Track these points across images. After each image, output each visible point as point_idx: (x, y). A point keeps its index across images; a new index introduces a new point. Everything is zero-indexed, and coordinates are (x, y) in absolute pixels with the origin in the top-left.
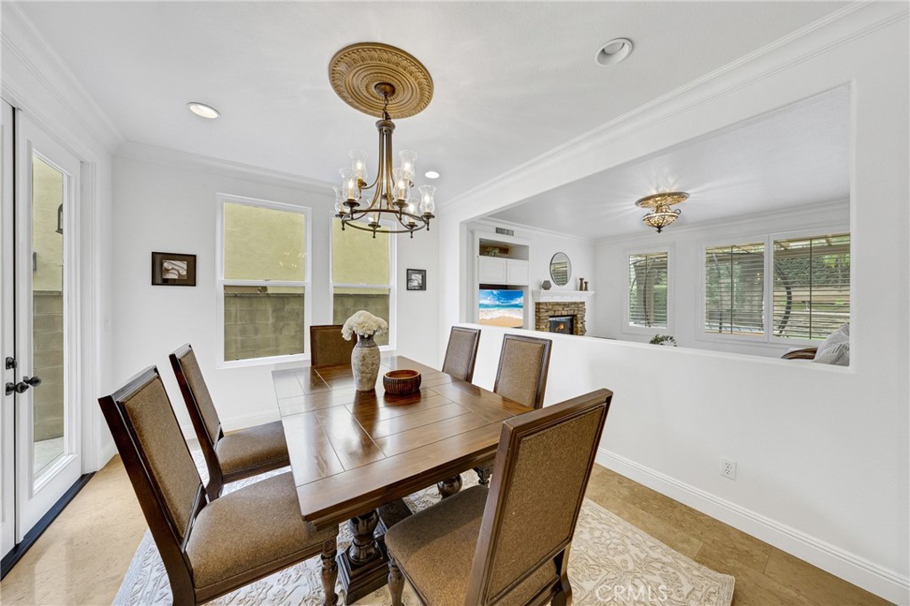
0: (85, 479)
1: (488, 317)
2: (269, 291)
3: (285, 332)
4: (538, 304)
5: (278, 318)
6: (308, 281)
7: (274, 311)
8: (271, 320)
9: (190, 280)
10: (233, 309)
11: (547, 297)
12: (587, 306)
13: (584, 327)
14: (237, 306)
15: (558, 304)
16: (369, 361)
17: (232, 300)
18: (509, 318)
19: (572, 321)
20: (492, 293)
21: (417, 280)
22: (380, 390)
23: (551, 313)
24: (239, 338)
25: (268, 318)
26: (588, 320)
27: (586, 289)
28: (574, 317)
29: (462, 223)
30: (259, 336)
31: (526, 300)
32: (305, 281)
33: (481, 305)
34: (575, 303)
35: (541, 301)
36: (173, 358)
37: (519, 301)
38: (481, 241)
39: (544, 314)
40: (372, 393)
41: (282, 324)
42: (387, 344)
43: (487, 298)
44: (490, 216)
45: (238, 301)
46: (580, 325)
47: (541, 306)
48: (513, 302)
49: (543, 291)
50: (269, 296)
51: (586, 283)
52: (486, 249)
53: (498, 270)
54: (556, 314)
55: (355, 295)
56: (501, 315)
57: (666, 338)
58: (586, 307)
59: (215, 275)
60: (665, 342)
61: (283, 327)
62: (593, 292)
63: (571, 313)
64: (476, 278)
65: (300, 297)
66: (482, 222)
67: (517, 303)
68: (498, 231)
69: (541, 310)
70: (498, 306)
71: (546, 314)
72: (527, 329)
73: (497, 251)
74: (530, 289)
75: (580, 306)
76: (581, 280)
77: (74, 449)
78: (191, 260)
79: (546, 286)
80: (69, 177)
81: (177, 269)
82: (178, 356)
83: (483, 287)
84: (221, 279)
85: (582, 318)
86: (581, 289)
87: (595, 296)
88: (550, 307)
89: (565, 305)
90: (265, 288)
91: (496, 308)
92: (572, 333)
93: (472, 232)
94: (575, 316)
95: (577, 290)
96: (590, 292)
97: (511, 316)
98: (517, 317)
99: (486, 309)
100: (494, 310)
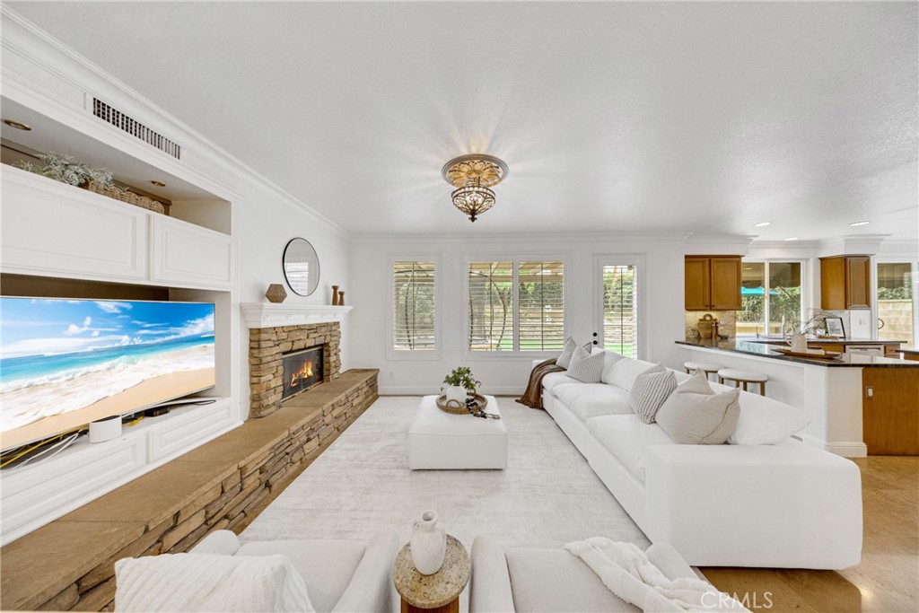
4: (255, 332)
11: (274, 317)
13: (338, 359)
15: (299, 328)
18: (176, 374)
19: (321, 353)
23: (288, 346)
27: (341, 303)
28: (324, 346)
31: (223, 325)
34: (327, 325)
35: (263, 325)
39: (271, 353)
46: (333, 359)
47: (264, 336)
49: (267, 304)
51: (342, 294)
54: (295, 347)
56: (145, 375)
58: (341, 329)
62: (352, 307)
63: (319, 341)
68: (101, 110)
69: (263, 344)
71: (277, 350)
74: (236, 299)
75: (332, 328)
76: (335, 288)
79: (275, 294)
85: (337, 346)
86: (334, 303)
88: (284, 335)
89: (311, 329)
91: (124, 358)
94: (326, 344)
95: (328, 304)
96: (346, 308)
97: (181, 368)
98: (198, 368)
99: (62, 374)
100: (113, 367)
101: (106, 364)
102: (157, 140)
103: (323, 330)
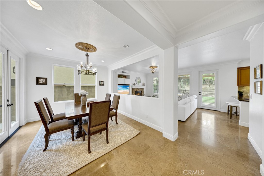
0: (20, 127)
1: (120, 92)
2: (66, 86)
3: (70, 95)
4: (132, 89)
5: (68, 92)
6: (75, 83)
7: (67, 91)
8: (66, 93)
9: (46, 83)
10: (56, 90)
11: (134, 87)
12: (144, 89)
14: (57, 89)
16: (84, 99)
17: (56, 88)
21: (102, 83)
22: (87, 105)
24: (58, 97)
25: (66, 92)
26: (145, 92)
27: (144, 85)
28: (141, 91)
29: (112, 71)
30: (63, 97)
31: (130, 88)
32: (74, 84)
33: (118, 89)
34: (142, 88)
35: (133, 88)
36: (44, 99)
37: (128, 88)
38: (118, 74)
39: (134, 91)
40: (85, 105)
41: (69, 94)
42: (95, 98)
43: (120, 87)
44: (121, 69)
45: (58, 88)
46: (143, 93)
48: (127, 88)
50: (66, 87)
52: (119, 76)
53: (122, 81)
54: (137, 91)
55: (88, 87)
56: (124, 91)
57: (156, 96)
59: (52, 82)
60: (156, 97)
61: (70, 94)
63: (141, 90)
64: (117, 83)
65: (73, 87)
66: (118, 70)
68: (123, 72)
70: (123, 89)
72: (130, 94)
73: (122, 77)
74: (131, 85)
75: (143, 89)
76: (143, 83)
77: (18, 120)
78: (46, 79)
79: (134, 84)
80: (17, 62)
81: (43, 81)
82: (45, 99)
83: (119, 85)
84: (53, 83)
86: (143, 85)
87: (147, 87)
88: (135, 89)
89: (139, 89)
90: (65, 85)
92: (141, 95)
93: (116, 72)
96: (145, 86)
99: (120, 90)
102: (125, 72)
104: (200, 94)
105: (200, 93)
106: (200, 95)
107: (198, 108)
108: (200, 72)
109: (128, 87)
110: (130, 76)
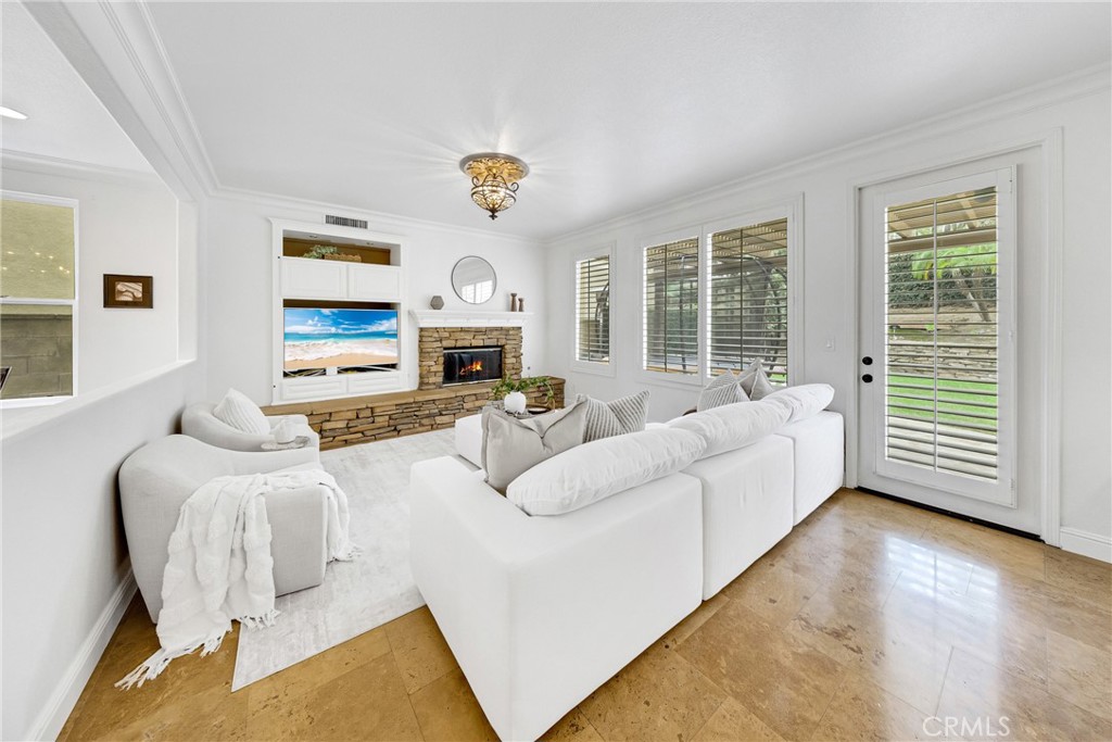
4: (422, 330)
12: (525, 334)
15: (462, 330)
18: (363, 355)
20: (321, 314)
23: (451, 343)
27: (522, 309)
31: (398, 325)
33: (287, 336)
34: (501, 329)
35: (427, 325)
39: (433, 346)
46: (510, 361)
47: (429, 333)
49: (430, 310)
51: (521, 300)
53: (326, 278)
54: (459, 344)
56: (343, 351)
58: (523, 334)
62: (532, 314)
63: (492, 342)
64: (275, 291)
67: (382, 329)
69: (429, 339)
71: (438, 344)
74: (405, 308)
75: (510, 332)
76: (514, 296)
79: (436, 303)
83: (293, 304)
85: (516, 350)
86: (513, 309)
88: (447, 334)
89: (478, 331)
91: (332, 339)
94: (502, 347)
96: (525, 314)
97: (367, 351)
98: (382, 354)
99: (305, 342)
100: (326, 343)
101: (323, 341)
102: (354, 223)
103: (495, 333)
104: (866, 370)
105: (868, 361)
106: (868, 379)
107: (852, 484)
108: (866, 193)
109: (388, 318)
110: (398, 246)
